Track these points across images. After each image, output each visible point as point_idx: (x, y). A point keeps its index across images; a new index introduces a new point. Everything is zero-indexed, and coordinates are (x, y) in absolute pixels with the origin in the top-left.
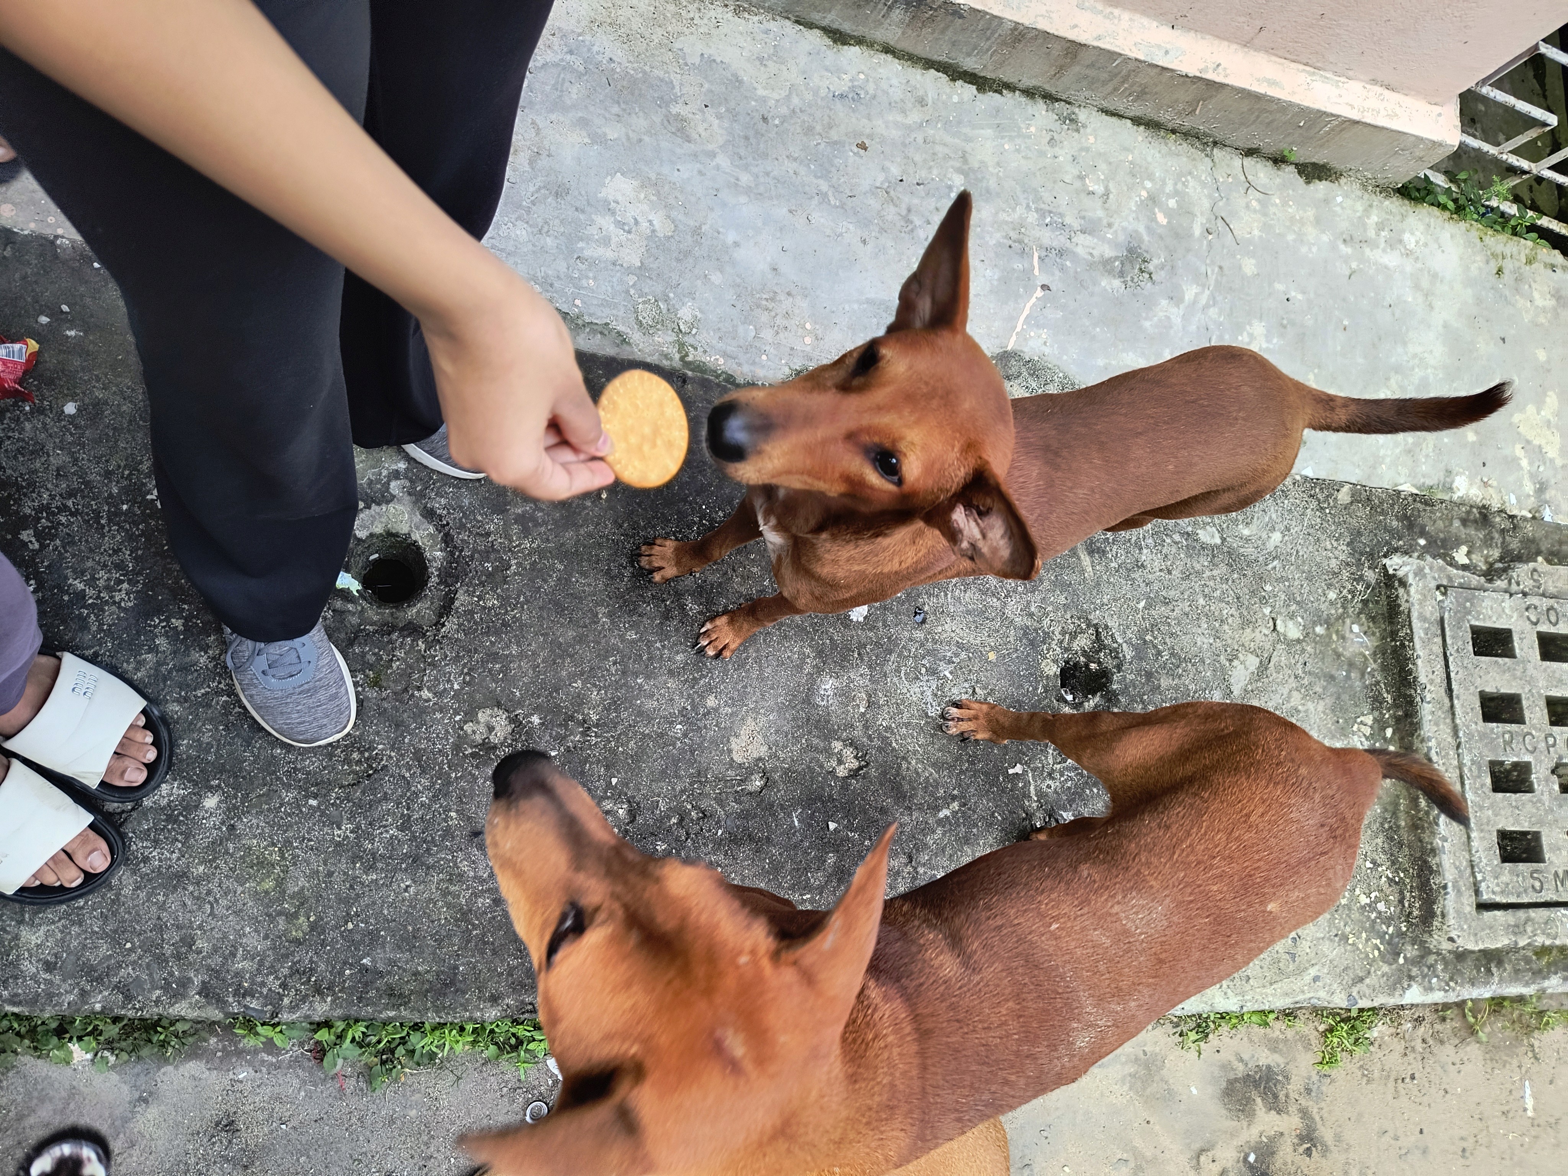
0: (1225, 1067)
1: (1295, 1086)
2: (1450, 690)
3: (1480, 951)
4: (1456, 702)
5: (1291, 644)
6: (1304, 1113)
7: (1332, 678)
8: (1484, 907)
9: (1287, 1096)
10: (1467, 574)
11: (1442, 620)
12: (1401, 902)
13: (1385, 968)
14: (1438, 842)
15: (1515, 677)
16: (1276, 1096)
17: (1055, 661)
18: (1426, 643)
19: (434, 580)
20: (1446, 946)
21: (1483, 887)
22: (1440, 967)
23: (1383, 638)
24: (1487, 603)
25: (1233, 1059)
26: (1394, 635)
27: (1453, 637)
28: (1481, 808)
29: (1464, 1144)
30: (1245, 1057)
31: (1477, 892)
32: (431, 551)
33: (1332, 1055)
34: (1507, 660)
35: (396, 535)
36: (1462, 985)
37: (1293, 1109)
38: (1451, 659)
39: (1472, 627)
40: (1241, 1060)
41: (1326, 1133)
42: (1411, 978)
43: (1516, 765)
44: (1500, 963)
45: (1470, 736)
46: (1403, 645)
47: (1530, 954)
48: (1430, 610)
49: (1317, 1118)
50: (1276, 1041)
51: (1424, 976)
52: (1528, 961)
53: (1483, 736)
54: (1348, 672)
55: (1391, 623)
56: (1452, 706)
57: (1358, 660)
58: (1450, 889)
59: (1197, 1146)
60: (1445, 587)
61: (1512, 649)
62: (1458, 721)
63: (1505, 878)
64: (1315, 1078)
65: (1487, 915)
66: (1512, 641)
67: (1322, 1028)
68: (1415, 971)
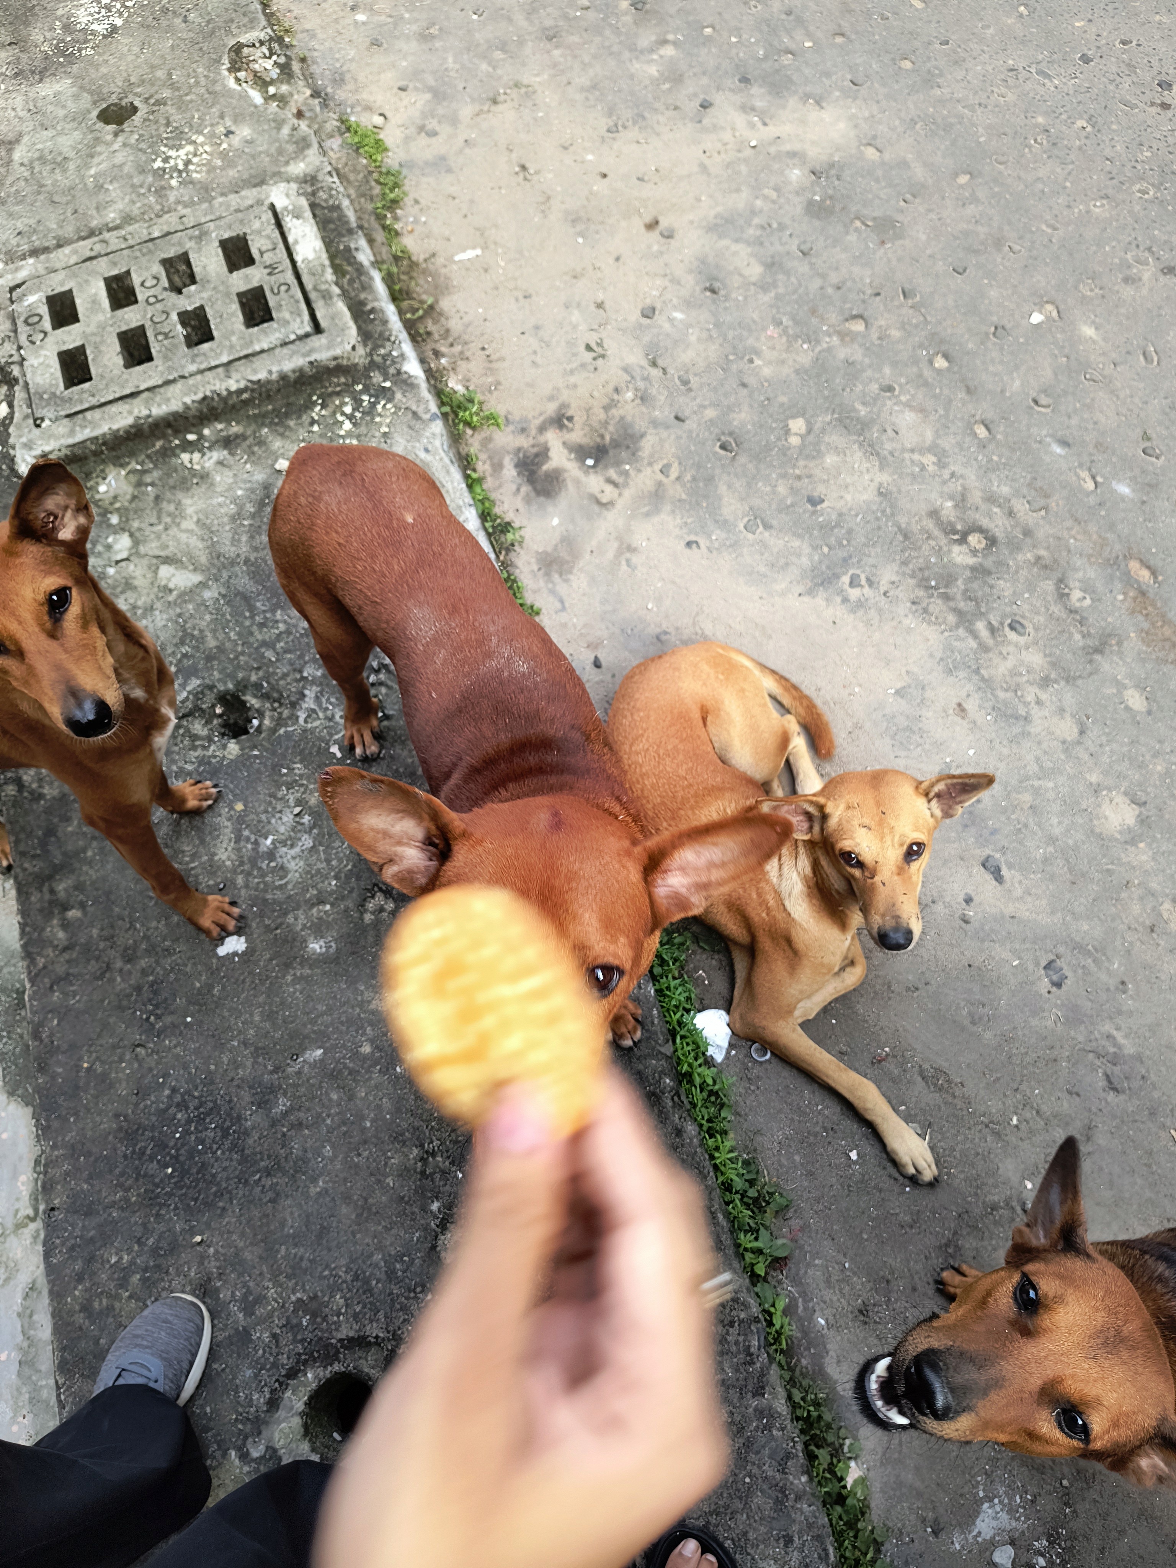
0: (528, 501)
1: (524, 442)
2: (133, 395)
3: (356, 322)
4: (142, 388)
5: (136, 542)
6: (542, 429)
7: (157, 498)
8: (318, 329)
9: (533, 446)
10: (16, 403)
11: (68, 416)
12: (338, 394)
13: (399, 396)
14: (274, 377)
15: (103, 342)
16: (537, 455)
17: (224, 747)
18: (94, 424)
19: (337, 1367)
20: (361, 351)
21: (300, 332)
22: (382, 351)
23: (103, 461)
24: (39, 380)
25: (520, 497)
26: (96, 454)
27: (81, 402)
28: (232, 347)
29: (521, 298)
30: (514, 487)
31: (307, 336)
32: (310, 1384)
33: (487, 418)
34: (88, 352)
35: (306, 1427)
36: (390, 330)
37: (542, 439)
38: (103, 400)
39: (67, 388)
40: (518, 490)
41: (551, 408)
42: (399, 372)
43: (184, 324)
44: (363, 303)
45: (170, 369)
46: (104, 444)
47: (345, 281)
48: (63, 427)
49: (542, 419)
50: (493, 465)
51: (394, 362)
52: (351, 281)
53: (166, 358)
54: (147, 485)
55: (86, 458)
56: (148, 390)
57: (133, 478)
58: (312, 359)
59: (596, 508)
60: (35, 420)
61: (77, 348)
62: (160, 382)
63: (287, 316)
64: (511, 428)
65: (323, 323)
66: (69, 351)
67: (469, 432)
68: (392, 371)
